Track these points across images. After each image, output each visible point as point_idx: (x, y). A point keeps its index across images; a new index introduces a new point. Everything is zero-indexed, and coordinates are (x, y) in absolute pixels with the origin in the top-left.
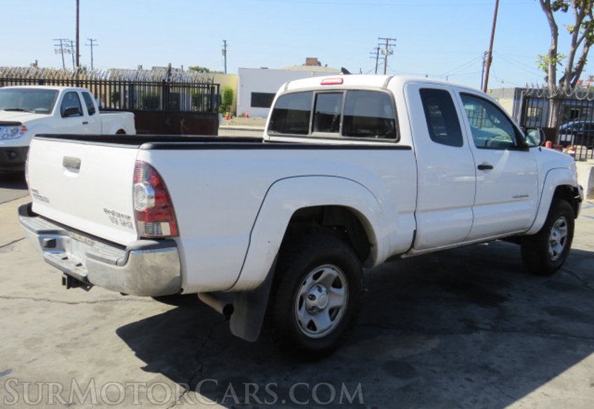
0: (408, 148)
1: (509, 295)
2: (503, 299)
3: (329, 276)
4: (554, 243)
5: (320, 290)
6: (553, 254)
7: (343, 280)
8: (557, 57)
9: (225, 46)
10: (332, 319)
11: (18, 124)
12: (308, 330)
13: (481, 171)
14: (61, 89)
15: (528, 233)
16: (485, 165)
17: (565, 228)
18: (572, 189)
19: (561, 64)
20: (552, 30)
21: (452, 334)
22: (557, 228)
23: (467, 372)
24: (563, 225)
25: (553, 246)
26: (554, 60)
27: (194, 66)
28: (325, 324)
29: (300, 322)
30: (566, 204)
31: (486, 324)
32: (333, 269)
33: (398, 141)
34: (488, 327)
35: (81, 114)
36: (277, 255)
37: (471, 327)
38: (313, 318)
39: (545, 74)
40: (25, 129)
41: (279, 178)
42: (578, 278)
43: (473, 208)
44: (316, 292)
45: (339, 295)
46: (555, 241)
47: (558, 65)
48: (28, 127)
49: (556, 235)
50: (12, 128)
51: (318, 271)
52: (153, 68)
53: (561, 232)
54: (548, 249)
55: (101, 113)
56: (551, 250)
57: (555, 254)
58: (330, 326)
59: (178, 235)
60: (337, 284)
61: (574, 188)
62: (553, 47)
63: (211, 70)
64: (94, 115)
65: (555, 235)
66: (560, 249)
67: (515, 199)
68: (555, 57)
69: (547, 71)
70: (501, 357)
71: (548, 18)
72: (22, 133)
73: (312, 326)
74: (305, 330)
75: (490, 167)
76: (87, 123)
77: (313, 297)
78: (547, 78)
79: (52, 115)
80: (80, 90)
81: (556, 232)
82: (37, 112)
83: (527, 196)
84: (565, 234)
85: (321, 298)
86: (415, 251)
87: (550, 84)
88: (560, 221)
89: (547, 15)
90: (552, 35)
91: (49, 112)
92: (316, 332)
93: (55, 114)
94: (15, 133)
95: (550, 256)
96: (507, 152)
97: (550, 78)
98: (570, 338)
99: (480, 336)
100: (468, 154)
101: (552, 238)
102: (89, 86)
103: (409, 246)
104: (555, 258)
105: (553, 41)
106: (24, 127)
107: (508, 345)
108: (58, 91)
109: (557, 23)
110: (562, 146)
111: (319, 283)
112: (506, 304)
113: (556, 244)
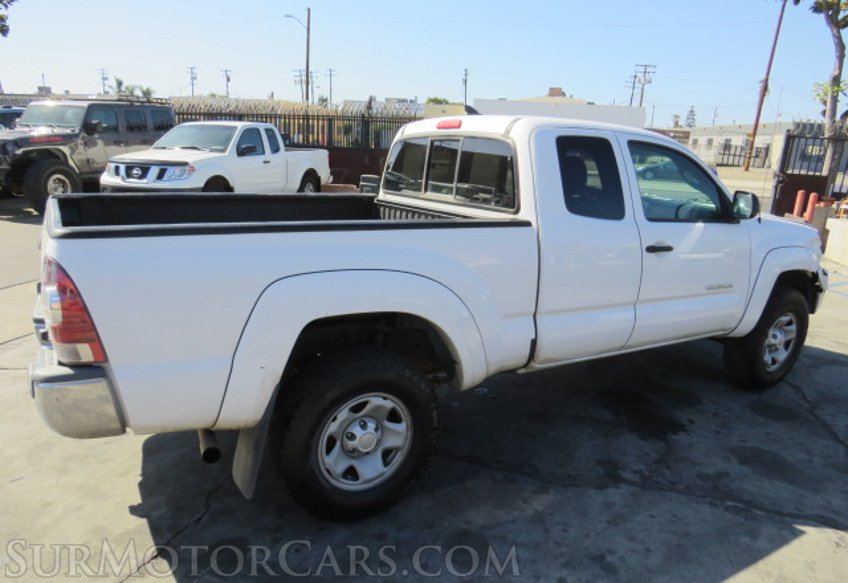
0: (527, 224)
1: (691, 422)
2: (680, 428)
3: (378, 408)
4: (773, 348)
5: (364, 426)
6: (770, 362)
7: (403, 411)
8: (841, 85)
9: (466, 75)
10: (386, 464)
11: (185, 164)
12: (342, 480)
13: (652, 255)
14: (240, 125)
15: (731, 335)
16: (659, 245)
17: (793, 327)
18: (810, 275)
19: (845, 94)
20: (837, 51)
21: (578, 486)
22: (780, 328)
23: (565, 565)
24: (790, 323)
25: (770, 352)
26: (836, 88)
27: (433, 97)
28: (372, 470)
29: (328, 471)
30: (797, 296)
31: (636, 472)
32: (385, 398)
33: (517, 212)
34: (637, 478)
35: (264, 153)
36: (277, 386)
37: (611, 475)
38: (355, 463)
39: (823, 108)
40: (193, 169)
41: (284, 275)
42: (804, 398)
43: (638, 306)
44: (357, 430)
45: (397, 433)
46: (774, 345)
47: (840, 94)
48: (196, 167)
49: (777, 337)
50: (180, 168)
51: (358, 402)
52: (387, 100)
53: (786, 333)
54: (762, 357)
55: (286, 150)
56: (767, 358)
57: (774, 361)
58: (382, 474)
59: (106, 359)
60: (394, 417)
61: (813, 273)
62: (837, 72)
63: (450, 101)
64: (279, 153)
65: (775, 337)
66: (782, 355)
67: (708, 291)
68: (838, 86)
69: (825, 103)
70: (632, 539)
71: (834, 35)
72: (189, 175)
73: (351, 473)
74: (338, 481)
75: (669, 249)
76: (268, 162)
77: (352, 437)
78: (824, 113)
79: (226, 154)
80: (261, 126)
81: (778, 334)
82: (212, 151)
83: (731, 286)
84: (793, 336)
85: (364, 436)
86: (536, 366)
87: (826, 121)
88: (785, 319)
89: (832, 31)
90: (838, 57)
91: (223, 151)
92: (357, 482)
93: (230, 153)
94: (183, 174)
95: (765, 364)
96: (700, 225)
97: (828, 113)
98: (756, 511)
99: (616, 495)
100: (632, 230)
101: (771, 340)
102: (273, 120)
103: (524, 360)
104: (773, 368)
105: (837, 64)
106: (192, 167)
107: (653, 517)
108: (236, 128)
109: (845, 41)
110: (833, 199)
111: (364, 416)
112: (681, 437)
113: (777, 350)
